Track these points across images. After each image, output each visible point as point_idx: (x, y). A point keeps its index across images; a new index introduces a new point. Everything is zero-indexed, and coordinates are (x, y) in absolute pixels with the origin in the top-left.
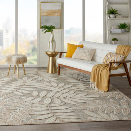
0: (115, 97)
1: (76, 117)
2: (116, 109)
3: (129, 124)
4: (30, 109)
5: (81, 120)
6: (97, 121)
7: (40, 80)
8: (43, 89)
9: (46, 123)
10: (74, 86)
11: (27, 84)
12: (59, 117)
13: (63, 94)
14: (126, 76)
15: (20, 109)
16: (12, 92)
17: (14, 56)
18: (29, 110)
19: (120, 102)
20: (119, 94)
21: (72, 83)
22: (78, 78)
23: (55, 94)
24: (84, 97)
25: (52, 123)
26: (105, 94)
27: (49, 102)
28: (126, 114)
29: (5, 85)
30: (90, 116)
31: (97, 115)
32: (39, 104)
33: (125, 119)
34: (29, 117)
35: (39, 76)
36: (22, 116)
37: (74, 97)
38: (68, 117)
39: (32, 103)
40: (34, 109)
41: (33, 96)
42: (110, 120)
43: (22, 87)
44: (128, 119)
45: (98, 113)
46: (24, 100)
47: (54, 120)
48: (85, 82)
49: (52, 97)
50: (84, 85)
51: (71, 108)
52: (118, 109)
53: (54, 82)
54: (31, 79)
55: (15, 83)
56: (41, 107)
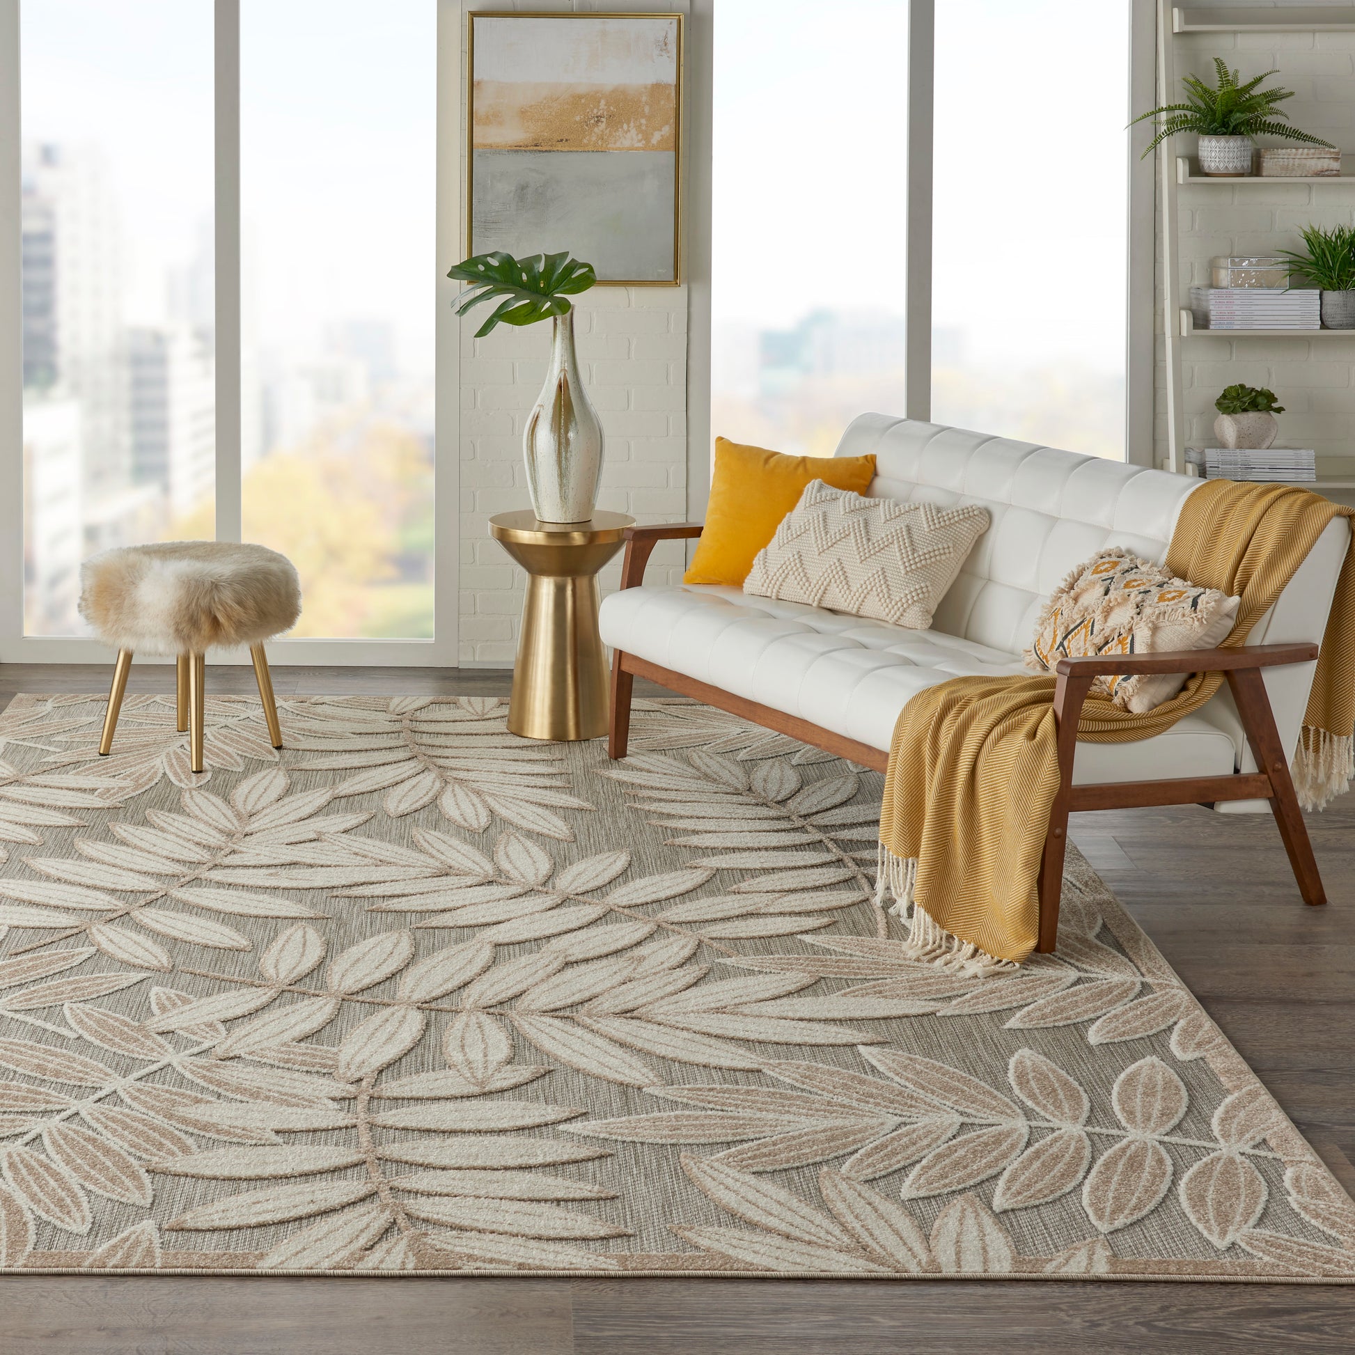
0: (1079, 1028)
1: (583, 1224)
2: (1037, 1154)
3: (1094, 1325)
4: (181, 1111)
5: (623, 1260)
6: (783, 1270)
7: (404, 807)
8: (395, 904)
9: (264, 1267)
10: (716, 882)
11: (252, 852)
12: (424, 1208)
13: (569, 973)
14: (1260, 806)
15: (85, 1107)
16: (78, 934)
17: (156, 564)
18: (159, 1120)
19: (1107, 1084)
20: (1146, 988)
21: (715, 851)
22: (791, 804)
23: (486, 970)
24: (771, 1008)
25: (324, 1267)
26: (992, 985)
27: (391, 1052)
28: (1118, 1209)
29: (38, 850)
30: (736, 1219)
31: (805, 1210)
32: (286, 1065)
33: (1075, 1268)
34: (135, 1197)
35: (408, 768)
36: (74, 1180)
37: (661, 1011)
38: (511, 1216)
39: (219, 1051)
40: (219, 1113)
41: (256, 980)
42: (915, 1272)
43: (196, 881)
44: (1101, 1269)
45: (828, 1191)
46: (158, 1022)
47: (363, 1241)
48: (846, 845)
49: (444, 1004)
50: (831, 875)
51: (576, 1127)
52: (1056, 1158)
53: (529, 834)
54: (319, 797)
55: (142, 832)
56: (286, 1100)
